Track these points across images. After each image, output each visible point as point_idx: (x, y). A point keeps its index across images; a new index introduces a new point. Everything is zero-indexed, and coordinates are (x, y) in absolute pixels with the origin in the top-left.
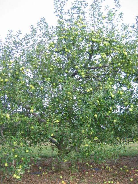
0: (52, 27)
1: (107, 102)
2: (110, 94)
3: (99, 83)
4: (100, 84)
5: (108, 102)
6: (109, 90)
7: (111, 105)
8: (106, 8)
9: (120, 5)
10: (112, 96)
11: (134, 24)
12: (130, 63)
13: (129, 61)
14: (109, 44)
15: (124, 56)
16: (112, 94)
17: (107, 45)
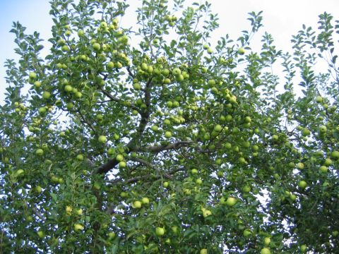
0: (35, 33)
1: (190, 234)
2: (198, 209)
3: (166, 184)
4: (171, 185)
5: (194, 231)
6: (193, 196)
7: (204, 240)
8: (176, 4)
9: (210, 5)
10: (205, 215)
11: (246, 32)
12: (248, 122)
13: (244, 116)
14: (188, 76)
15: (230, 105)
16: (204, 210)
17: (182, 77)
